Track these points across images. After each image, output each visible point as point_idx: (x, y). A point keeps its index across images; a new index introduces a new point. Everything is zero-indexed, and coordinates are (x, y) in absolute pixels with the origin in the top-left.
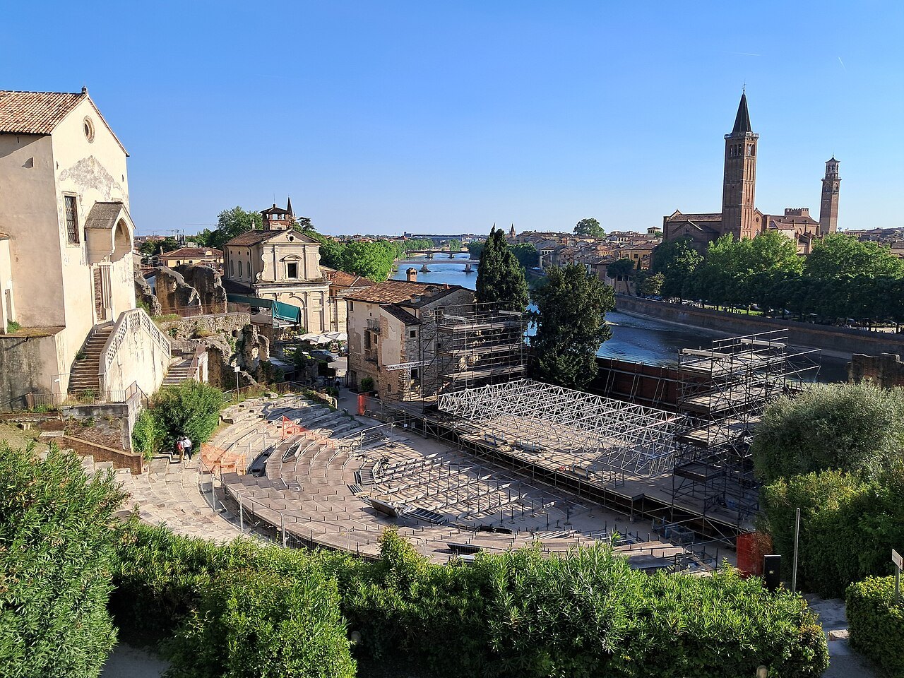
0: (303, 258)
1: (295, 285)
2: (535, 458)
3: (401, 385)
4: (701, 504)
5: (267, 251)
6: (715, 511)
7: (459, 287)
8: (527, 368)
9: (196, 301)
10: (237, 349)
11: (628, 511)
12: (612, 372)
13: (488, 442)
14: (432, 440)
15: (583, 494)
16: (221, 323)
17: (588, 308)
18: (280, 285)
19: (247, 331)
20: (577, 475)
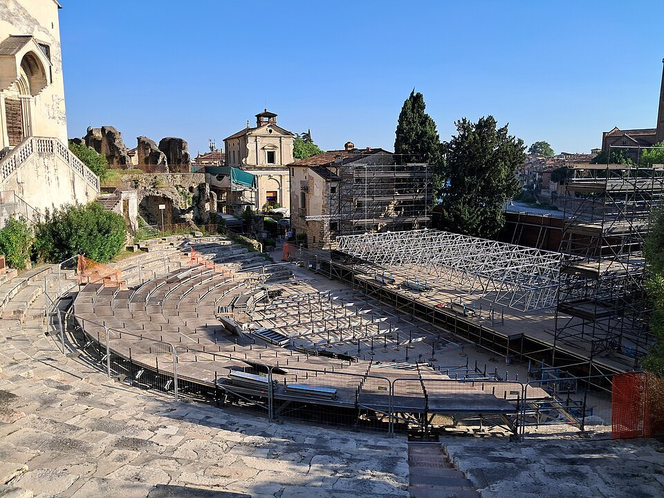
0: (279, 147)
1: (273, 169)
2: (416, 295)
3: (322, 234)
4: (589, 347)
5: (251, 140)
6: (607, 356)
7: (380, 150)
8: (433, 218)
9: (163, 162)
10: (193, 203)
11: (504, 351)
12: (520, 226)
13: (378, 281)
14: (335, 281)
15: (460, 332)
16: (178, 179)
17: (496, 160)
18: (261, 169)
19: (201, 188)
20: (454, 312)
